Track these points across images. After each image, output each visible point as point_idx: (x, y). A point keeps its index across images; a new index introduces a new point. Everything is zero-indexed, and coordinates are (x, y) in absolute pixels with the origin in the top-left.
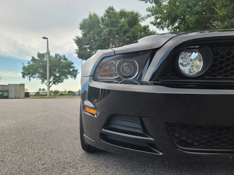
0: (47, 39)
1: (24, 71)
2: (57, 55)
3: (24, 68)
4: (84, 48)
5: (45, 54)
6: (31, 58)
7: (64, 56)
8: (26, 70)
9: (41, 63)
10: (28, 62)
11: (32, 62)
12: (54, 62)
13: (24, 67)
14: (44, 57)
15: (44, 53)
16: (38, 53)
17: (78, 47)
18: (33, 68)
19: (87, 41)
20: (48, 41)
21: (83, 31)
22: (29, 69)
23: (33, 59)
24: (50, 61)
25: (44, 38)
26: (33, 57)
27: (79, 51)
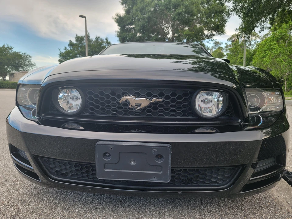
0: (85, 17)
1: (61, 59)
2: (97, 38)
3: (61, 55)
4: (128, 29)
5: (84, 37)
6: (69, 42)
7: (107, 39)
8: (63, 57)
9: (80, 48)
10: (65, 48)
11: (70, 47)
12: (94, 48)
13: (61, 53)
14: (83, 41)
15: (82, 36)
16: (77, 35)
17: (119, 28)
18: (71, 54)
19: (130, 20)
20: (86, 20)
21: (125, 7)
22: (66, 56)
23: (71, 44)
24: (89, 46)
25: (82, 16)
26: (70, 41)
27: (120, 33)
